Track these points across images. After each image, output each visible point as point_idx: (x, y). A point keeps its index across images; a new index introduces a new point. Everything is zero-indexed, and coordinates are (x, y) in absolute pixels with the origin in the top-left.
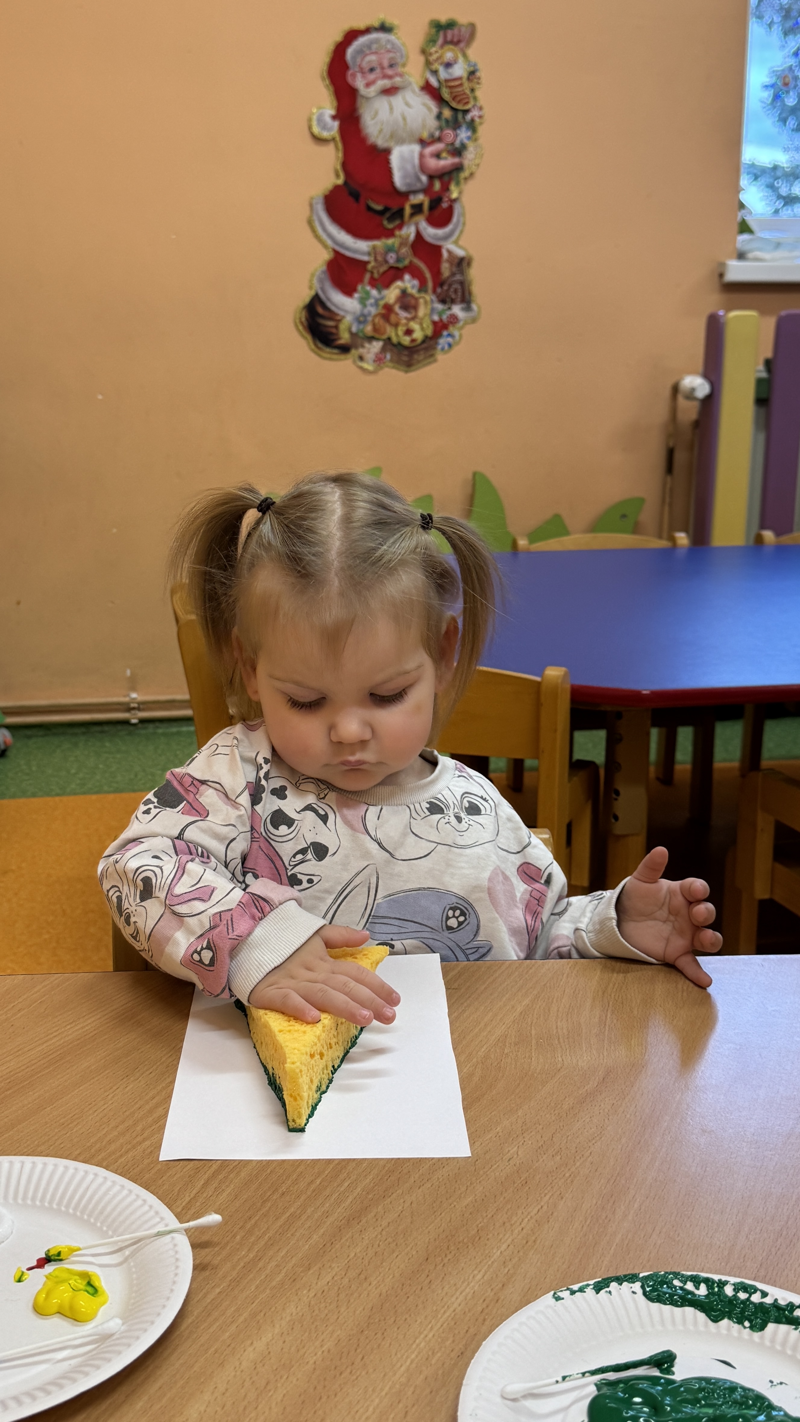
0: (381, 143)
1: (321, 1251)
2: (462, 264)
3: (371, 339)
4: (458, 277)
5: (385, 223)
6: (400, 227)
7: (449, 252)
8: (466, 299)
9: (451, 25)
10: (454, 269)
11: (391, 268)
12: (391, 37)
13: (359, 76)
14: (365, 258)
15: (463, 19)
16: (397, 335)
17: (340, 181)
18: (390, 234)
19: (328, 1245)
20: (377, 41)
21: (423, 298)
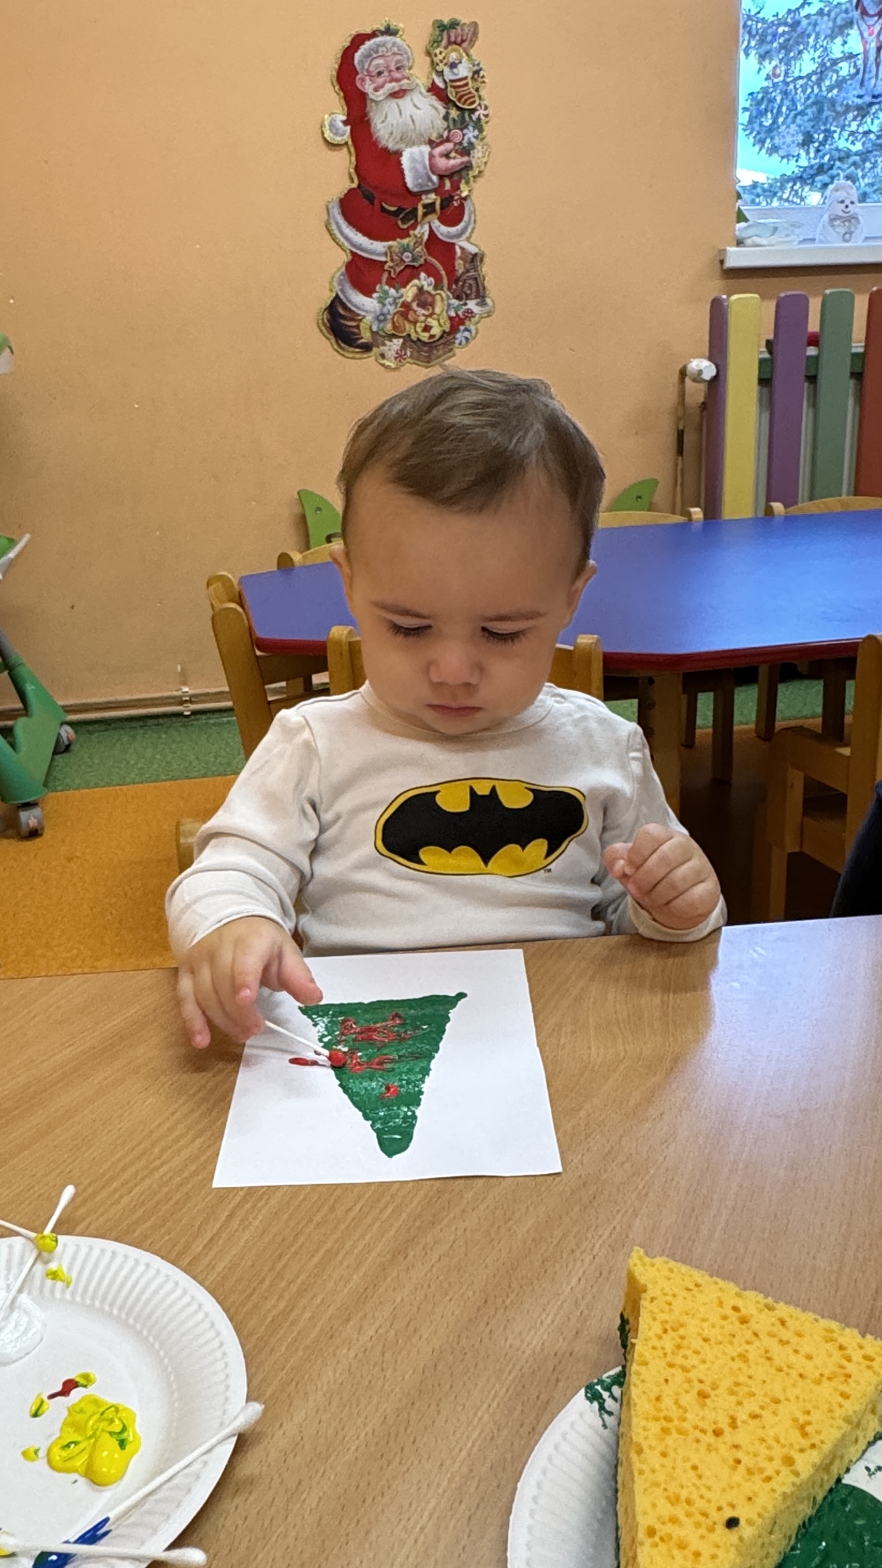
0: (391, 145)
1: (364, 1296)
2: (474, 260)
3: (392, 337)
4: (472, 273)
5: (399, 222)
6: (414, 227)
7: (462, 249)
8: (481, 295)
9: (454, 24)
10: (467, 265)
11: (407, 266)
12: (397, 40)
13: (367, 78)
14: (383, 259)
15: (465, 20)
16: (416, 332)
17: (355, 185)
18: (405, 234)
19: (371, 1288)
20: (384, 44)
21: (439, 294)
